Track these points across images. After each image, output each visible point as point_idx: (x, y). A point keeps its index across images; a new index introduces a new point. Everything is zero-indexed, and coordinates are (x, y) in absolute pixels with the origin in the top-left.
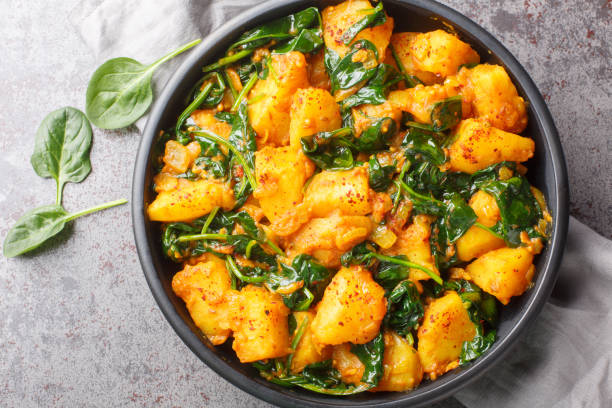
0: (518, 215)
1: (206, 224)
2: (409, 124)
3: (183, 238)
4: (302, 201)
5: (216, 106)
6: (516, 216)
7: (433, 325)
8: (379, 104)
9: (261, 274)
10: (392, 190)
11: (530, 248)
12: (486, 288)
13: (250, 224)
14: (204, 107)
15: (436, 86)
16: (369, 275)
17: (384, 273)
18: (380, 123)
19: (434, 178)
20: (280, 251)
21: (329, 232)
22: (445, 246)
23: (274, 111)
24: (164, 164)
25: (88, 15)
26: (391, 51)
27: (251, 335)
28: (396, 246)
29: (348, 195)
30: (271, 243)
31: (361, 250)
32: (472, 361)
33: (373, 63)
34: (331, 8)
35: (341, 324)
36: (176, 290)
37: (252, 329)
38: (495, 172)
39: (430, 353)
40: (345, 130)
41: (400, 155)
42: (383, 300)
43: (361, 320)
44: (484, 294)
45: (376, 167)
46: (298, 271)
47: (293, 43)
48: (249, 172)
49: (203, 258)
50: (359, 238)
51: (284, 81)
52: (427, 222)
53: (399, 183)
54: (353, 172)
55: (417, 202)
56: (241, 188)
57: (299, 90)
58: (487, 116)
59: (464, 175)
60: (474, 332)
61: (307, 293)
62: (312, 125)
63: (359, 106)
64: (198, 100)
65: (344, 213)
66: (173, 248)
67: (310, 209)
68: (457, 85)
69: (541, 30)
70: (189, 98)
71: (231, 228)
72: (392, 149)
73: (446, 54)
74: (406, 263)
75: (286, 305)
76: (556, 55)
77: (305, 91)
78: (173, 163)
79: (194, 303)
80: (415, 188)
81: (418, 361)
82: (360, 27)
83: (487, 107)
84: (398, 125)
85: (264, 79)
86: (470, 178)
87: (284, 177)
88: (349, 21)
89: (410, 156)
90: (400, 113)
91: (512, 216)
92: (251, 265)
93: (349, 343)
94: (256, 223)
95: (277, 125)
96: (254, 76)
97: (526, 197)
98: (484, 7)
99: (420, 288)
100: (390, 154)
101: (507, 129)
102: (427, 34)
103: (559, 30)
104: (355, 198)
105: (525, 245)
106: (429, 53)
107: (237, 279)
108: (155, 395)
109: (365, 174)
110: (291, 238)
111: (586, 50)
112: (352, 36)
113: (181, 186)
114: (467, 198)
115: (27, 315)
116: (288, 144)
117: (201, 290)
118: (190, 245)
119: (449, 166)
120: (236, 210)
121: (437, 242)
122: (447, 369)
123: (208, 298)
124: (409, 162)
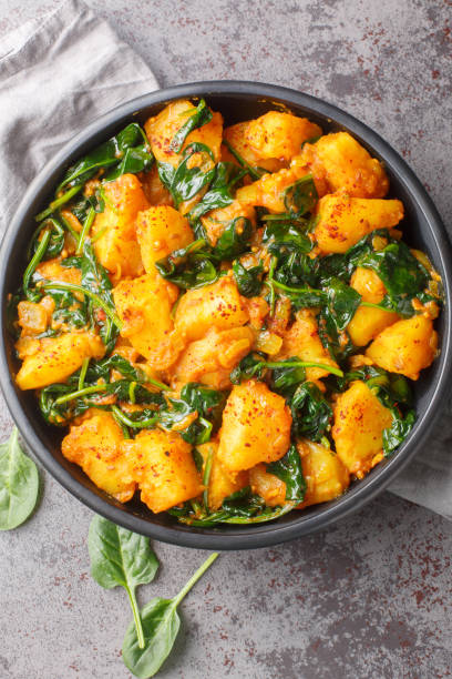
0: (405, 282)
1: (81, 379)
2: (265, 218)
3: (61, 400)
4: (173, 328)
5: (59, 254)
6: (402, 285)
7: (345, 422)
8: (227, 205)
9: (152, 416)
10: (265, 291)
11: (426, 314)
12: (391, 368)
13: (126, 366)
14: (47, 258)
15: (283, 171)
16: (264, 387)
17: (280, 381)
18: (233, 225)
19: (306, 268)
20: (165, 386)
21: (210, 353)
22: (336, 336)
23: (120, 242)
24: (21, 328)
26: (227, 147)
27: (157, 482)
28: (284, 349)
29: (220, 309)
30: (154, 382)
31: (249, 363)
32: (397, 448)
33: (210, 165)
34: (152, 120)
35: (248, 445)
36: (67, 455)
37: (156, 475)
38: (368, 244)
40: (200, 242)
41: (264, 253)
42: (285, 409)
43: (268, 435)
44: (391, 376)
45: (241, 272)
46: (189, 402)
47: (122, 166)
48: (111, 313)
49: (88, 415)
50: (243, 351)
51: (122, 208)
52: (310, 316)
53: (270, 282)
54: (219, 284)
55: (295, 297)
56: (107, 332)
57: (140, 213)
58: (344, 189)
59: (337, 256)
60: (391, 419)
61: (204, 422)
63: (208, 214)
64: (39, 252)
65: (220, 329)
66: (53, 413)
67: (184, 334)
68: (304, 164)
69: (382, 84)
70: (29, 254)
71: (108, 376)
72: (254, 249)
73: (284, 134)
74: (299, 364)
75: (186, 441)
76: (405, 106)
77: (147, 212)
78: (31, 325)
79: (90, 464)
80: (289, 284)
81: (340, 464)
82: (187, 130)
83: (342, 179)
84: (254, 223)
85: (102, 212)
86: (344, 258)
87: (148, 308)
88: (174, 128)
89: (274, 252)
90: (251, 209)
91: (398, 286)
92: (139, 409)
93: (263, 463)
94: (132, 364)
95: (127, 255)
96: (91, 212)
97: (407, 261)
98: (316, 76)
99: (321, 387)
100: (253, 255)
101: (369, 196)
102: (259, 120)
103: (401, 79)
104: (227, 311)
105: (420, 313)
106: (266, 139)
107: (128, 428)
108: (78, 573)
109: (232, 282)
110: (173, 369)
111: (435, 92)
112: (180, 142)
113: (45, 346)
114: (347, 280)
116: (144, 272)
117: (93, 449)
118: (71, 405)
119: (319, 251)
120: (108, 355)
121: (327, 333)
122: (373, 464)
123: (103, 455)
124: (275, 259)
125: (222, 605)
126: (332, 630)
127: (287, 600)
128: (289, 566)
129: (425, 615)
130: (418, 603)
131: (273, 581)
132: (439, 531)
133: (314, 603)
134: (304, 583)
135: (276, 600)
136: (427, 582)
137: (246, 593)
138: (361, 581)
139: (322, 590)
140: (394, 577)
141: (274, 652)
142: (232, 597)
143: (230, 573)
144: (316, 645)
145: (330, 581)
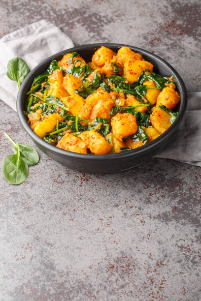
1: (57, 128)
3: (51, 134)
4: (85, 103)
11: (171, 86)
18: (97, 74)
20: (88, 121)
23: (59, 90)
24: (30, 121)
27: (94, 140)
28: (126, 104)
30: (84, 120)
33: (83, 65)
35: (123, 125)
38: (144, 74)
39: (160, 126)
43: (129, 122)
45: (103, 87)
46: (98, 122)
51: (57, 79)
54: (97, 91)
56: (62, 113)
61: (105, 125)
62: (75, 85)
65: (101, 99)
66: (50, 140)
67: (90, 103)
81: (158, 131)
85: (49, 89)
86: (138, 83)
96: (45, 92)
104: (103, 92)
105: (169, 86)
106: (100, 56)
108: (72, 210)
110: (89, 117)
112: (71, 61)
115: (3, 211)
117: (68, 143)
119: (128, 81)
123: (72, 143)
124: (114, 84)
125: (133, 205)
126: (179, 203)
127: (158, 198)
128: (154, 188)
131: (150, 194)
133: (169, 197)
134: (161, 192)
135: (153, 199)
137: (141, 199)
138: (184, 186)
139: (170, 192)
140: (196, 182)
141: (160, 214)
142: (136, 202)
143: (132, 195)
144: (175, 209)
145: (172, 189)
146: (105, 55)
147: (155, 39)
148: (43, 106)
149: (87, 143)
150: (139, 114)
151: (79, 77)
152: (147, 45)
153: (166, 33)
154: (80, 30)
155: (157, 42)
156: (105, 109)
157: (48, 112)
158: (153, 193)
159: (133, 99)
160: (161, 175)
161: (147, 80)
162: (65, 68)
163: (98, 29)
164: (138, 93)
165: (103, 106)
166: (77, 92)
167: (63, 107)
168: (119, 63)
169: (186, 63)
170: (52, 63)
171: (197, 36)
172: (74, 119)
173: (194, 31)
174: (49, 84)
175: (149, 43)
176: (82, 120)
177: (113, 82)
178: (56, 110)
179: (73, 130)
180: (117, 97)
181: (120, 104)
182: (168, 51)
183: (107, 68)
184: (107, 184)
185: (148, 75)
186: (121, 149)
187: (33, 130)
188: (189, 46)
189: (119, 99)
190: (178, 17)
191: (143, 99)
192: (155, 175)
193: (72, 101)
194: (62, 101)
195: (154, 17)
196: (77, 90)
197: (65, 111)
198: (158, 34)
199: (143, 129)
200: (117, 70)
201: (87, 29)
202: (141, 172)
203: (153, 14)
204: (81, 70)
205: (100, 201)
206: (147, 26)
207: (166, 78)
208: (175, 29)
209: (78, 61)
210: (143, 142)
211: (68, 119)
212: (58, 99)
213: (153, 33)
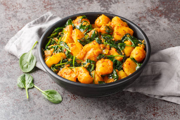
1: (61, 62)
2: (102, 34)
3: (56, 65)
4: (82, 49)
6: (135, 41)
11: (142, 47)
18: (94, 31)
19: (112, 43)
24: (45, 55)
25: (11, 45)
27: (82, 74)
28: (109, 53)
33: (88, 24)
35: (103, 66)
37: (82, 72)
39: (128, 71)
41: (102, 39)
43: (108, 65)
46: (88, 62)
53: (104, 43)
61: (92, 65)
62: (79, 36)
66: (54, 69)
67: (85, 50)
80: (109, 43)
81: (126, 74)
84: (99, 34)
86: (121, 41)
96: (60, 38)
105: (140, 46)
106: (100, 21)
108: (60, 116)
112: (80, 21)
117: (65, 73)
119: (115, 39)
123: (68, 73)
124: (105, 40)
127: (118, 118)
128: (117, 111)
129: (156, 118)
130: (154, 116)
131: (114, 114)
132: (156, 101)
133: (125, 118)
134: (121, 114)
135: (115, 118)
136: (155, 112)
137: (107, 117)
138: (137, 113)
139: (127, 115)
140: (146, 111)
142: (103, 118)
143: (102, 113)
145: (129, 113)
146: (103, 20)
147: (142, 17)
148: (55, 47)
149: (77, 74)
150: (116, 61)
151: (83, 32)
152: (136, 20)
153: (151, 14)
154: (96, 5)
155: (143, 19)
156: (94, 54)
157: (57, 51)
158: (116, 114)
159: (115, 51)
160: (124, 103)
161: (127, 40)
162: (75, 25)
163: (107, 6)
164: (119, 48)
165: (93, 52)
166: (79, 41)
167: (68, 49)
168: (111, 27)
169: (159, 34)
170: (68, 21)
171: (170, 19)
172: (72, 58)
173: (169, 15)
174: (63, 34)
175: (138, 19)
176: (78, 60)
177: (104, 38)
178: (63, 51)
179: (71, 65)
180: (104, 48)
181: (105, 53)
182: (149, 25)
183: (103, 29)
184: (87, 103)
185: (128, 37)
186: (99, 82)
187: (45, 61)
188: (164, 24)
189: (105, 50)
190: (161, 5)
191: (122, 52)
192: (120, 102)
193: (74, 46)
194: (68, 46)
195: (145, 3)
196: (80, 40)
197: (69, 52)
198: (145, 14)
199: (116, 71)
200: (109, 31)
201: (100, 5)
202: (111, 99)
203: (145, 1)
204: (85, 27)
205: (80, 114)
206: (140, 8)
207: (140, 41)
208: (157, 13)
209: (85, 21)
210: (114, 80)
211: (69, 57)
212: (66, 44)
213: (142, 13)
